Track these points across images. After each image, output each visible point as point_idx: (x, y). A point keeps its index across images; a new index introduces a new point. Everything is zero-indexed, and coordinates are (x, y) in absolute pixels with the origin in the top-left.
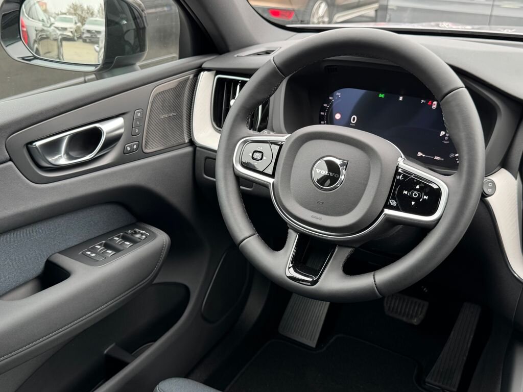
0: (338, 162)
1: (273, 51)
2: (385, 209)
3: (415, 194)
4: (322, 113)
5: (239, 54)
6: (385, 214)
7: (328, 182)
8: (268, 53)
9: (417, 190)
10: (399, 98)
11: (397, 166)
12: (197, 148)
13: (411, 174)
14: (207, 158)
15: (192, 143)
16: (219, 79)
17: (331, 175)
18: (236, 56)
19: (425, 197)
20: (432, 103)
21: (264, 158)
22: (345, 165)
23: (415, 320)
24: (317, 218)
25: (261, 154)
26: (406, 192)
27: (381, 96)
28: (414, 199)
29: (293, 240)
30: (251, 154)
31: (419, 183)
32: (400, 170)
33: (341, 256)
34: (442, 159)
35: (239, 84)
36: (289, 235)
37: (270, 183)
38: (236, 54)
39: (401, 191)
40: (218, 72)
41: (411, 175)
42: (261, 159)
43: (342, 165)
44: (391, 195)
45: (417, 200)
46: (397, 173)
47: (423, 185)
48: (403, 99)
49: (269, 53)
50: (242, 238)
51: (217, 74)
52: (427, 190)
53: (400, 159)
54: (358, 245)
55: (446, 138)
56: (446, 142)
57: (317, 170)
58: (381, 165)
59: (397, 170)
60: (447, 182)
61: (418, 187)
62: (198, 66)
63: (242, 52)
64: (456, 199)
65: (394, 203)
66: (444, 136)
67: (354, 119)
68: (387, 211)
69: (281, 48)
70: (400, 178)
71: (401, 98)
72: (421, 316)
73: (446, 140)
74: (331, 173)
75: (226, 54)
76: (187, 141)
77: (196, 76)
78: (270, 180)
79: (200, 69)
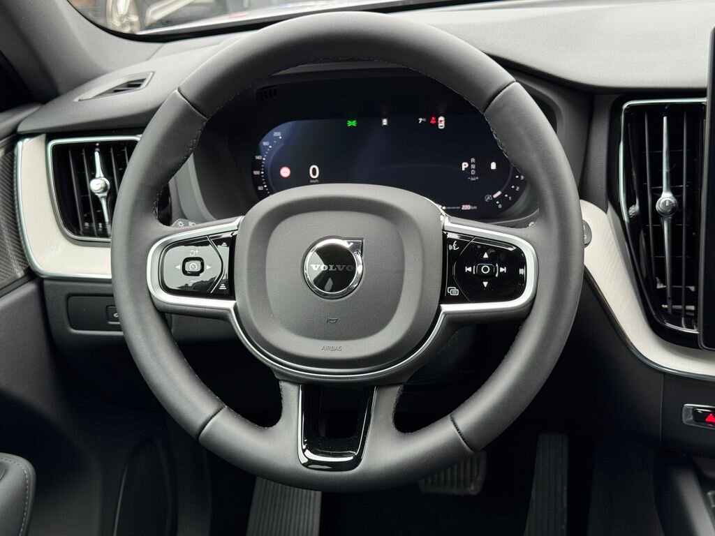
0: (346, 244)
1: (143, 80)
2: (442, 305)
3: (485, 269)
4: (256, 173)
5: (83, 97)
6: (446, 314)
7: (330, 283)
8: (133, 85)
9: (486, 261)
10: (381, 122)
11: (443, 230)
12: (46, 282)
13: (469, 237)
14: (69, 296)
15: (32, 274)
16: (55, 148)
17: (340, 269)
18: (76, 100)
19: (502, 270)
20: (437, 120)
21: (207, 267)
22: (359, 247)
23: (473, 488)
24: (333, 349)
25: (199, 263)
26: (469, 269)
27: (352, 123)
28: (485, 277)
29: (292, 398)
30: (179, 267)
31: (485, 249)
32: (450, 236)
33: (384, 404)
34: (475, 208)
35: (97, 149)
36: (284, 393)
37: (229, 310)
38: (75, 97)
39: (461, 269)
40: (51, 135)
41: (471, 239)
42: (202, 270)
43: (355, 248)
44: (446, 281)
45: (490, 277)
46: (446, 241)
47: (493, 251)
48: (388, 122)
49: (139, 86)
50: (200, 422)
51: (49, 138)
52: (502, 257)
53: (441, 217)
54: (405, 379)
55: (473, 172)
56: (473, 179)
57: (313, 266)
58: (419, 232)
59: (445, 236)
60: (529, 237)
61: (486, 256)
62: (10, 130)
63: (84, 91)
64: (552, 260)
65: (454, 291)
66: (469, 169)
67: (314, 171)
68: (446, 308)
69: (154, 73)
70: (453, 247)
71: (385, 122)
72: (480, 478)
73: (473, 176)
74: (338, 266)
75: (56, 101)
76: (20, 274)
77: (11, 149)
78: (228, 304)
79: (15, 136)
